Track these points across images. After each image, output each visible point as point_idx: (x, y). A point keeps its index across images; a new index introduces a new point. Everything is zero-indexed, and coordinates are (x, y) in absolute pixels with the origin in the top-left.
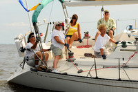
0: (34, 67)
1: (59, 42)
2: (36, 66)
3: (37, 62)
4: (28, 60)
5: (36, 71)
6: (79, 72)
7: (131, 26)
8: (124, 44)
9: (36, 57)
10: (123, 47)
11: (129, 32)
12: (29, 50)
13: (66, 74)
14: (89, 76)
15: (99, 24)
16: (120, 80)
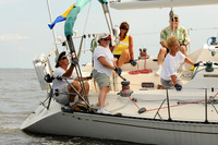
0: (67, 105)
1: (106, 66)
2: (71, 104)
3: (71, 98)
4: (57, 95)
5: (72, 111)
6: (140, 112)
7: (214, 39)
8: (209, 66)
9: (71, 90)
10: (207, 70)
11: (213, 47)
12: (59, 79)
13: (119, 115)
14: (157, 118)
15: (162, 37)
16: (206, 122)
